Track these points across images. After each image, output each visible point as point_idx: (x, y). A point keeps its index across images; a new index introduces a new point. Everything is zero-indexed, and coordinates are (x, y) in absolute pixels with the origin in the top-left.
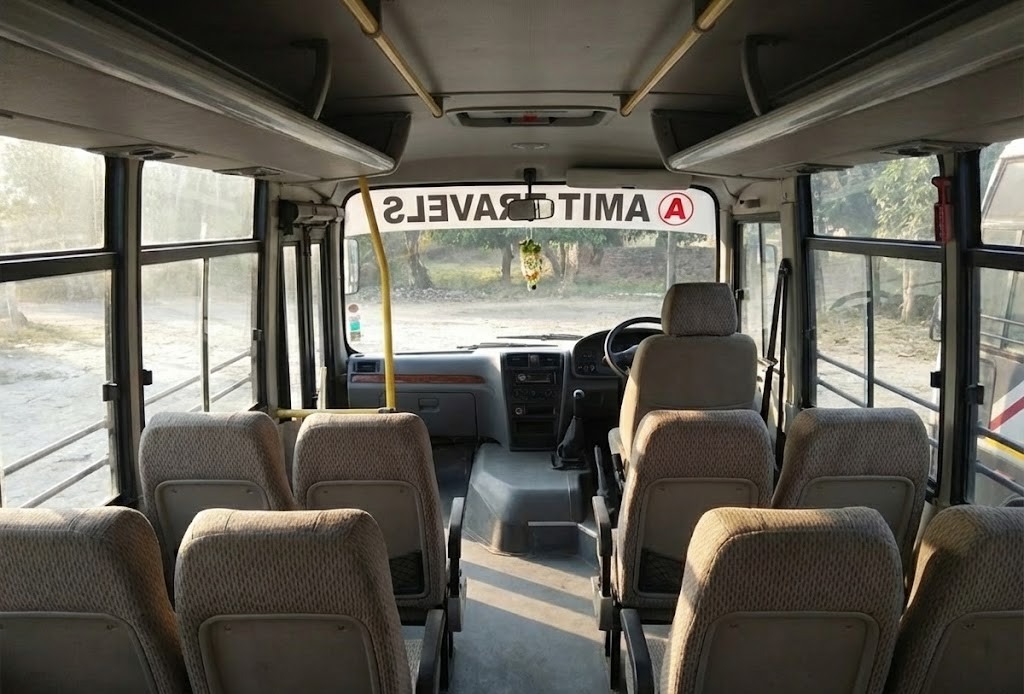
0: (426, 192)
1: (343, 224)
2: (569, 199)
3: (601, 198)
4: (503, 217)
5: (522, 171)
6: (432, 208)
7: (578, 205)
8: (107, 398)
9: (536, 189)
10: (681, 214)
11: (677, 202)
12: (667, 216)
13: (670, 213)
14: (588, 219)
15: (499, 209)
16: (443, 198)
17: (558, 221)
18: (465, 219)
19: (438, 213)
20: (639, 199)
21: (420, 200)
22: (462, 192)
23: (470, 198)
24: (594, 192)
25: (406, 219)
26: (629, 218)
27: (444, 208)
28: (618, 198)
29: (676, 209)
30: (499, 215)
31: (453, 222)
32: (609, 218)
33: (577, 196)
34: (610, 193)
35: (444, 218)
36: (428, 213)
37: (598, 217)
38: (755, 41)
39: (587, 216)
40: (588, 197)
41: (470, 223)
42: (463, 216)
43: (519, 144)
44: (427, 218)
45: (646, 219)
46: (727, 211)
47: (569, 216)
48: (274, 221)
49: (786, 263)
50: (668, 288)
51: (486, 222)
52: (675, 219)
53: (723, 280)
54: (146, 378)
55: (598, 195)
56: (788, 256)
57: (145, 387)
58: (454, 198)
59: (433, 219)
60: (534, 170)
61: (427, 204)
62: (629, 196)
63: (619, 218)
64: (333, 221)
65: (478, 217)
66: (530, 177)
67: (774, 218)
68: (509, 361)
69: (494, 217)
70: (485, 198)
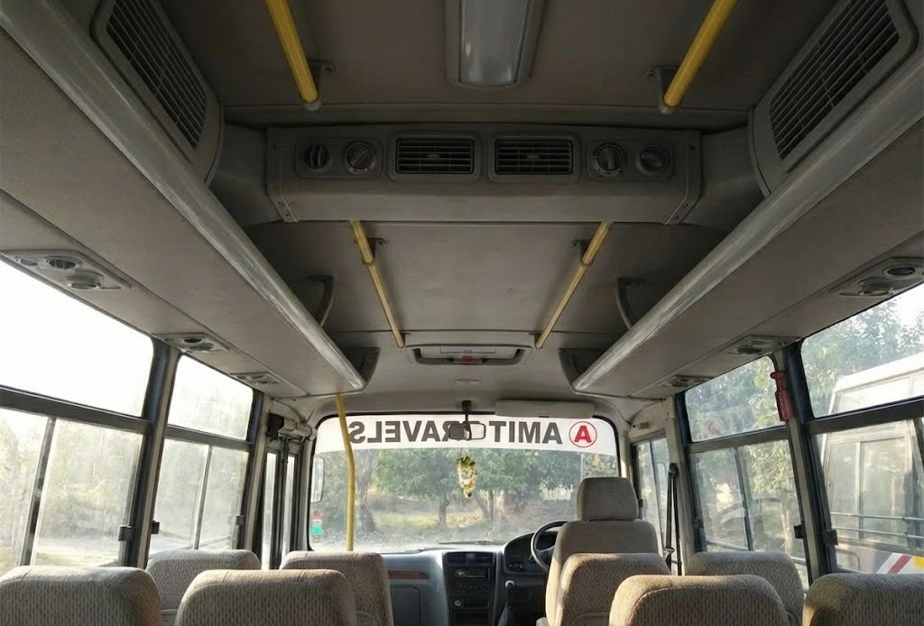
0: (383, 419)
1: (315, 441)
2: (498, 425)
3: (523, 425)
4: (445, 439)
5: (461, 403)
6: (388, 431)
7: (505, 431)
8: (122, 538)
9: (472, 418)
10: (588, 438)
11: (583, 428)
12: (577, 440)
13: (578, 438)
14: (513, 441)
15: (442, 433)
16: (397, 424)
17: (489, 442)
18: (415, 440)
19: (393, 435)
20: (553, 426)
21: (379, 425)
22: (412, 420)
23: (419, 424)
24: (517, 420)
25: (366, 440)
26: (545, 441)
27: (397, 431)
28: (536, 426)
29: (583, 435)
30: (441, 438)
31: (405, 443)
32: (529, 440)
33: (504, 424)
34: (530, 421)
35: (397, 439)
36: (384, 436)
37: (521, 440)
38: (624, 283)
39: (512, 439)
40: (512, 424)
41: (419, 444)
42: (412, 438)
43: (459, 380)
44: (383, 439)
45: (559, 442)
46: (624, 436)
47: (497, 439)
48: (264, 429)
49: (673, 466)
50: (581, 481)
51: (431, 443)
52: (583, 442)
53: (624, 475)
54: (155, 527)
55: (520, 423)
56: (674, 461)
57: (152, 535)
58: (406, 424)
59: (388, 440)
60: (469, 401)
61: (385, 428)
62: (544, 423)
63: (538, 441)
64: (307, 438)
65: (424, 439)
66: (467, 408)
67: (660, 434)
68: (450, 558)
69: (437, 439)
70: (431, 425)
